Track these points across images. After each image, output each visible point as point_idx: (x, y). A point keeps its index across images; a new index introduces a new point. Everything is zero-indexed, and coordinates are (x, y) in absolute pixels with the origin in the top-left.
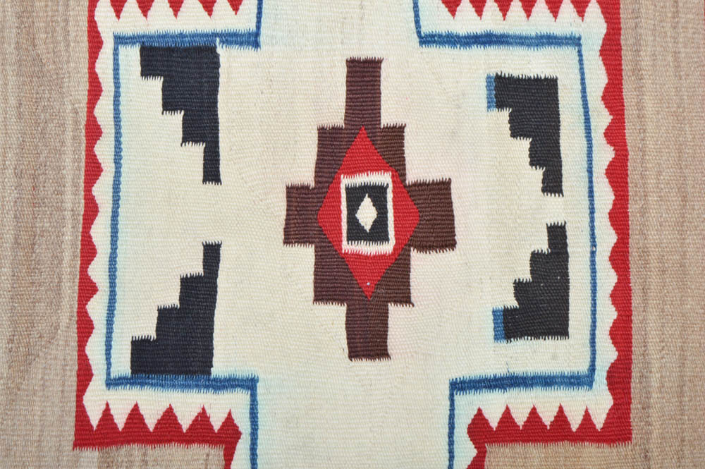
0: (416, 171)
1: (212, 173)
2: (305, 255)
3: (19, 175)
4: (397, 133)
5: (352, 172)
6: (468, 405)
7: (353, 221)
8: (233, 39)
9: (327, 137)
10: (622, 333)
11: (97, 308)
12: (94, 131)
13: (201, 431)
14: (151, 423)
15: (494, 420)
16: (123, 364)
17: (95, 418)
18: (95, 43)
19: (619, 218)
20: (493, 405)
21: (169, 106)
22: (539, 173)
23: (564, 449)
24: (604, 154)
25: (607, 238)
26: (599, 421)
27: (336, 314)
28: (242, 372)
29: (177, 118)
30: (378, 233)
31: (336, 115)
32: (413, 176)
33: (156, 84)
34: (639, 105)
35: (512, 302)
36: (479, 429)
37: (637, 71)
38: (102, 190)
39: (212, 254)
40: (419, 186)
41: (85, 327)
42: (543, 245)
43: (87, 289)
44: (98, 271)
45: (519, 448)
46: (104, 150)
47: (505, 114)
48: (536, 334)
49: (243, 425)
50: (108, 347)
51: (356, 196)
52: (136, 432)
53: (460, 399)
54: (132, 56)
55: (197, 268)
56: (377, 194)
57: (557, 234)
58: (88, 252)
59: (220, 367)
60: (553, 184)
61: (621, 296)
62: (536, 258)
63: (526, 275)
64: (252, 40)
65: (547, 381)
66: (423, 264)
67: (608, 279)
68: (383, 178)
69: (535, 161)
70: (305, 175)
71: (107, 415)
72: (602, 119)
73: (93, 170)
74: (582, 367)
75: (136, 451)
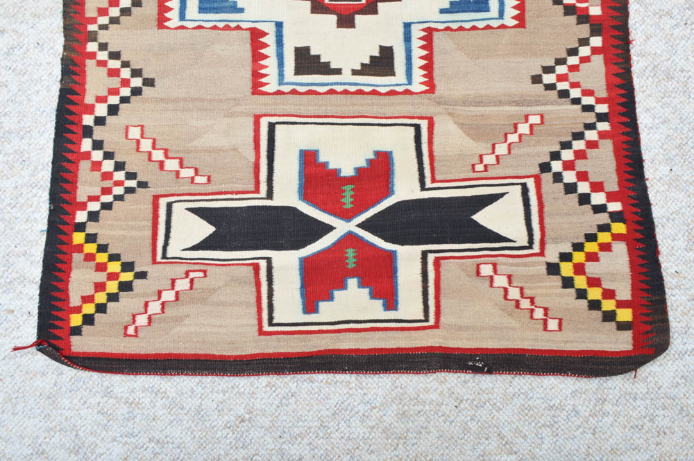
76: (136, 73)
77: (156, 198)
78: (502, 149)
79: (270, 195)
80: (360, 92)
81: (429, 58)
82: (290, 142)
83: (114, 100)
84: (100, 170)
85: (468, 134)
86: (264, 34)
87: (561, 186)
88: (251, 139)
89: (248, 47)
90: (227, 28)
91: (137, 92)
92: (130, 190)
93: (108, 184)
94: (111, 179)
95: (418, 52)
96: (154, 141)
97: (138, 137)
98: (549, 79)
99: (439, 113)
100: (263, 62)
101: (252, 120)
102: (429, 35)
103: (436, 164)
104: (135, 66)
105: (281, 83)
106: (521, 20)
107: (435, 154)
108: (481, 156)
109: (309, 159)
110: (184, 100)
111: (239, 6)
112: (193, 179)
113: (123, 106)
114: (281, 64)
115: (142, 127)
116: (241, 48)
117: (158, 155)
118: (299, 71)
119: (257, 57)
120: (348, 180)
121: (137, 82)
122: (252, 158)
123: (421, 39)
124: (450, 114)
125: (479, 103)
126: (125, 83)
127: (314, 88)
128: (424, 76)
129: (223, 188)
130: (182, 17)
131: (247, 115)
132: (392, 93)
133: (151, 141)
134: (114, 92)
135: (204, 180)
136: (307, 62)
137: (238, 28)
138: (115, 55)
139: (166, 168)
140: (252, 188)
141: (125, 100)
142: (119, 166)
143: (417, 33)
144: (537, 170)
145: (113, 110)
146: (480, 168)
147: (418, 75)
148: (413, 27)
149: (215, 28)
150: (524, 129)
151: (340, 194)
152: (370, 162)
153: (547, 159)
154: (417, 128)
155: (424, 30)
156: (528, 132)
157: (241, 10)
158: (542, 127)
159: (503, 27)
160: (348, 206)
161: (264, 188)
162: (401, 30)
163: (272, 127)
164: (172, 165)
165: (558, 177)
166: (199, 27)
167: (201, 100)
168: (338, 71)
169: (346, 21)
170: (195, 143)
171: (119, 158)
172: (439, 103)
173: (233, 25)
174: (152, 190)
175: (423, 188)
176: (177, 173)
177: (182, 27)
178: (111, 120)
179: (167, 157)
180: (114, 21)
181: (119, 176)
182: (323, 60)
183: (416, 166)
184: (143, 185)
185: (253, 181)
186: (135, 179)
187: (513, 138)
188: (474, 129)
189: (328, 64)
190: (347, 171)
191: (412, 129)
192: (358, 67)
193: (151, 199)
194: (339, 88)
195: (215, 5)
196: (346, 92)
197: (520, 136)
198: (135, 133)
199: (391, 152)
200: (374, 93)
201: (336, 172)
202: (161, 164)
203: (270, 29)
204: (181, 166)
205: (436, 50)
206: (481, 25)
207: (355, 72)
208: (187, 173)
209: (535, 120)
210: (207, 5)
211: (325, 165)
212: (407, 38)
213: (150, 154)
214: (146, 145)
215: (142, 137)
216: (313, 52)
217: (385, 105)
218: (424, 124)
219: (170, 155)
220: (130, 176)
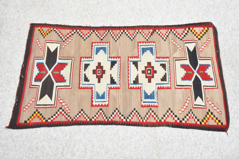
0: (95, 75)
1: (111, 75)
2: (104, 69)
3: (125, 75)
4: (97, 78)
5: (100, 75)
6: (92, 59)
7: (100, 71)
8: (109, 84)
9: (102, 77)
10: (80, 64)
11: (119, 65)
12: (120, 78)
13: (112, 58)
14: (115, 58)
15: (90, 58)
16: (117, 62)
17: (119, 58)
18: (120, 84)
19: (80, 72)
20: (90, 59)
21: (114, 80)
22: (86, 75)
23: (85, 56)
24: (81, 76)
25: (81, 70)
26: (82, 58)
27: (102, 65)
28: (109, 62)
29: (113, 79)
30: (98, 71)
31: (101, 79)
32: (96, 75)
33: (115, 81)
34: (78, 80)
35: (88, 66)
36: (91, 58)
37: (78, 82)
38: (119, 74)
39: (111, 69)
41: (120, 64)
42: (86, 70)
43: (120, 67)
44: (119, 68)
45: (89, 56)
46: (119, 76)
47: (88, 79)
48: (87, 64)
49: (109, 58)
51: (100, 73)
52: (116, 58)
53: (93, 60)
54: (117, 83)
55: (112, 68)
56: (98, 73)
57: (85, 71)
58: (120, 69)
60: (85, 74)
61: (80, 66)
62: (86, 69)
63: (87, 68)
64: (108, 84)
65: (86, 61)
66: (95, 68)
67: (81, 68)
68: (98, 74)
69: (86, 76)
70: (104, 75)
71: (118, 58)
72: (81, 79)
73: (120, 75)
74: (83, 62)
75: (116, 56)
76: (168, 112)
77: (193, 108)
78: (178, 46)
79: (191, 86)
80: (170, 69)
81: (162, 58)
82: (180, 82)
83: (174, 116)
84: (189, 119)
85: (176, 52)
86: (158, 87)
87: (184, 37)
88: (180, 89)
89: (161, 90)
90: (157, 94)
91: (172, 112)
92: (192, 113)
93: (191, 117)
94: (190, 117)
95: (161, 59)
96: (182, 108)
97: (181, 111)
98: (165, 38)
99: (172, 56)
100: (164, 87)
101: (176, 89)
103: (182, 57)
104: (166, 112)
105: (169, 84)
106: (154, 42)
107: (180, 57)
108: (180, 50)
109: (183, 79)
110: (173, 102)
111: (153, 91)
112: (189, 100)
113: (175, 114)
114: (165, 84)
115: (179, 110)
116: (161, 92)
117: (185, 107)
118: (166, 80)
119: (163, 88)
120: (187, 72)
121: (170, 112)
122: (184, 89)
123: (158, 59)
124: (172, 55)
125: (170, 50)
126: (170, 114)
127: (169, 78)
128: (165, 59)
129: (190, 95)
130: (155, 102)
131: (175, 90)
132: (169, 64)
133: (182, 109)
134: (172, 116)
135: (189, 98)
136: (164, 79)
137: (157, 92)
138: (164, 116)
139: (187, 106)
140: (190, 89)
141: (174, 114)
142: (187, 115)
143: (157, 60)
144: (182, 41)
145: (176, 116)
146: (182, 50)
147: (165, 60)
148: (156, 60)
149: (157, 96)
150: (174, 43)
151: (189, 74)
152: (183, 68)
153: (180, 39)
154: (175, 60)
155: (156, 58)
156: (175, 42)
157: (154, 91)
158: (174, 40)
159: (155, 45)
160: (191, 72)
161: (190, 87)
162: (156, 62)
163: (177, 86)
164: (186, 105)
165: (183, 38)
166: (158, 99)
167: (173, 99)
168: (166, 73)
169: (155, 72)
170: (182, 100)
171: (186, 115)
172: (171, 56)
173: (157, 93)
174: (192, 108)
175: (187, 59)
176: (188, 103)
177: (158, 102)
178: (178, 117)
179: (185, 105)
180: (157, 116)
181: (189, 115)
182: (163, 76)
183: (183, 60)
184: (191, 110)
185: (189, 89)
186: (190, 112)
187: (176, 44)
188: (175, 51)
189: (164, 75)
190: (185, 72)
191: (176, 61)
192: (164, 70)
193: (194, 109)
194: (169, 73)
195: (153, 96)
196: (170, 72)
197: (176, 43)
198: (180, 112)
199: (181, 65)
200: (169, 67)
201: (185, 74)
202: (186, 106)
203: (157, 86)
204: (186, 103)
205: (160, 56)
206: (155, 49)
208: (188, 102)
209: (172, 41)
210: (153, 98)
211: (184, 76)
212: (158, 61)
213: (184, 109)
214: (183, 110)
215: (181, 110)
216: (162, 78)
217: (172, 65)
218: (175, 59)
219: (184, 105)
220: (189, 113)
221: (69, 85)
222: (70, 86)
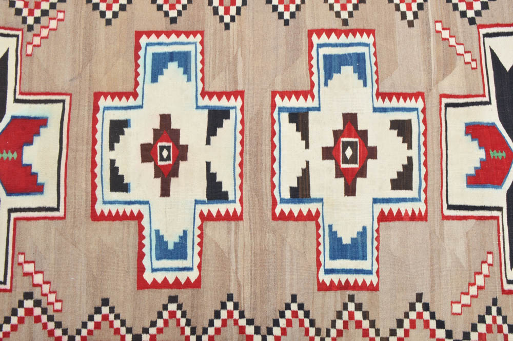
0: (151, 166)
1: (208, 165)
2: (182, 142)
3: (262, 163)
4: (156, 176)
5: (169, 165)
6: (138, 102)
7: (169, 151)
8: (203, 202)
9: (176, 174)
10: (95, 121)
11: (239, 127)
12: (241, 175)
13: (211, 95)
14: (224, 97)
15: (131, 98)
16: (232, 112)
17: (239, 98)
18: (241, 201)
19: (94, 153)
20: (131, 102)
21: (220, 183)
22: (116, 165)
23: (112, 91)
24: (97, 170)
25: (98, 147)
26: (102, 98)
27: (174, 126)
28: (200, 111)
29: (218, 180)
30: (162, 148)
31: (173, 181)
32: (152, 164)
33: (224, 189)
34: (86, 184)
35: (125, 129)
36: (135, 95)
37: (87, 194)
38: (238, 159)
39: (208, 142)
40: (150, 161)
41: (242, 122)
42: (116, 145)
43: (242, 132)
44: (239, 137)
45: (125, 91)
46: (238, 170)
47: (125, 182)
48: (119, 121)
49: (199, 97)
50: (236, 117)
51: (168, 158)
52: (228, 95)
53: (141, 104)
54: (231, 197)
55: (212, 138)
56: (162, 159)
57: (112, 148)
58: (242, 142)
59: (205, 112)
60: (113, 162)
61: (94, 131)
62: (118, 142)
63: (121, 137)
64: (197, 202)
65: (116, 108)
66: (150, 139)
67: (98, 136)
68: (160, 163)
69: (117, 169)
70: (182, 164)
71: (236, 99)
72: (98, 181)
73: (241, 165)
74: (106, 112)
75: (228, 90)
76: (412, 307)
77: (504, 292)
78: (460, 49)
79: (500, 209)
80: (425, 144)
81: (398, 96)
82: (461, 194)
83: (433, 324)
84: (485, 334)
85: (451, 72)
86: (382, 212)
87: (483, 12)
88: (459, 222)
89: (392, 223)
90: (378, 239)
91: (426, 307)
92: (499, 311)
93: (495, 328)
94: (491, 325)
95: (394, 103)
96: (462, 293)
97: (460, 306)
98: (410, 16)
99: (437, 90)
100: (403, 213)
101: (445, 221)
102: (382, 95)
103: (473, 94)
104: (407, 308)
105: (419, 200)
106: (370, 32)
107: (466, 93)
108: (466, 63)
109: (475, 180)
110: (432, 271)
111: (361, 230)
112: (489, 265)
113: (437, 317)
114: (404, 200)
115: (452, 302)
116: (393, 229)
117: (473, 290)
118: (410, 187)
119: (399, 217)
120: (487, 154)
121: (419, 307)
122: (474, 221)
123: (384, 101)
124: (437, 83)
125: (430, 63)
126: (420, 316)
127: (423, 177)
128: (411, 99)
129: (496, 243)
130: (369, 272)
131: (442, 225)
132: (425, 121)
133: (463, 296)
134: (426, 324)
135: (490, 257)
136: (403, 180)
137: (378, 231)
138: (400, 323)
139: (482, 285)
140: (495, 222)
141: (433, 316)
142: (482, 319)
143: (379, 103)
144: (474, 27)
145: (440, 325)
146: (474, 64)
147: (410, 103)
148: (376, 106)
149: (377, 248)
150: (445, 34)
151: (496, 160)
152: (473, 138)
153: (466, 20)
154: (447, 105)
155: (378, 99)
156: (448, 32)
157: (364, 228)
158: (444, 22)
159: (374, 44)
160: (504, 154)
161: (495, 213)
162: (378, 114)
163: (450, 207)
164: (480, 280)
165: (478, 13)
166: (377, 259)
167: (432, 258)
168: (410, 159)
169: (372, 153)
170: (464, 263)
171: (476, 320)
172: (431, 90)
173: (375, 235)
174: (499, 295)
175: (489, 103)
176: (486, 276)
177: (378, 272)
178: (448, 326)
179: (474, 284)
180: (372, 324)
181: (489, 319)
182: (401, 170)
183: (475, 107)
184: (495, 302)
185: (491, 221)
186: (490, 308)
187: (452, 41)
188: (447, 68)
189: (404, 166)
190: (482, 154)
191: (448, 109)
192: (406, 145)
193: (505, 296)
194: (423, 158)
195: (360, 248)
196: (425, 154)
197: (451, 36)
198: (457, 308)
199: (466, 124)
200: (425, 134)
201: (482, 162)
202: (480, 288)
203: (378, 208)
204: (480, 273)
205: (392, 91)
206: (373, 59)
207: (410, 147)
208: (485, 269)
209: (439, 27)
210: (361, 254)
211: (477, 170)
212: (384, 110)
213: (472, 297)
214: (466, 300)
215: (460, 302)
216: (395, 177)
217: (433, 126)
218: (445, 101)
219: (473, 281)
220: (489, 311)
221: (56, 206)
222: (58, 209)
